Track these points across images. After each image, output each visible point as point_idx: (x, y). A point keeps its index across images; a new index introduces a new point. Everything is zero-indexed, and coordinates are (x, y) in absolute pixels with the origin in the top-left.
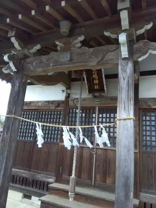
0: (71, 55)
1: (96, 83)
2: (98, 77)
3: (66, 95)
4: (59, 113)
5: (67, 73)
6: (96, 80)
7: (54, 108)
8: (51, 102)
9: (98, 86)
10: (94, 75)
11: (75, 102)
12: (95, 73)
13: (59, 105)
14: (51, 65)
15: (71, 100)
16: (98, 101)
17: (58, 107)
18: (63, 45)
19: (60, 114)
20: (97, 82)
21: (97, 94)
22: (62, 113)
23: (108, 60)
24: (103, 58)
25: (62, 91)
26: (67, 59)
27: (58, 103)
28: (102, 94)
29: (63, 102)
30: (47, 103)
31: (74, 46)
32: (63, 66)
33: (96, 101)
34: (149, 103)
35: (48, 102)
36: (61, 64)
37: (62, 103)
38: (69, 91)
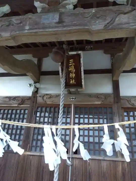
0: (60, 16)
1: (72, 77)
2: (75, 70)
3: (34, 90)
4: (22, 111)
5: (36, 63)
6: (72, 74)
7: (17, 105)
8: (13, 98)
9: (74, 81)
10: (71, 67)
11: (45, 98)
12: (71, 65)
13: (24, 102)
14: (27, 28)
15: (40, 97)
16: (74, 98)
17: (22, 104)
18: (47, 6)
19: (24, 114)
20: (74, 75)
21: (73, 90)
22: (27, 112)
23: (121, 24)
24: (113, 21)
25: (29, 85)
26: (55, 21)
27: (23, 100)
28: (79, 90)
29: (29, 98)
30: (7, 100)
31: (64, 6)
32: (47, 30)
33: (72, 98)
34: (133, 102)
35: (10, 98)
36: (44, 28)
37: (27, 99)
38: (38, 85)
